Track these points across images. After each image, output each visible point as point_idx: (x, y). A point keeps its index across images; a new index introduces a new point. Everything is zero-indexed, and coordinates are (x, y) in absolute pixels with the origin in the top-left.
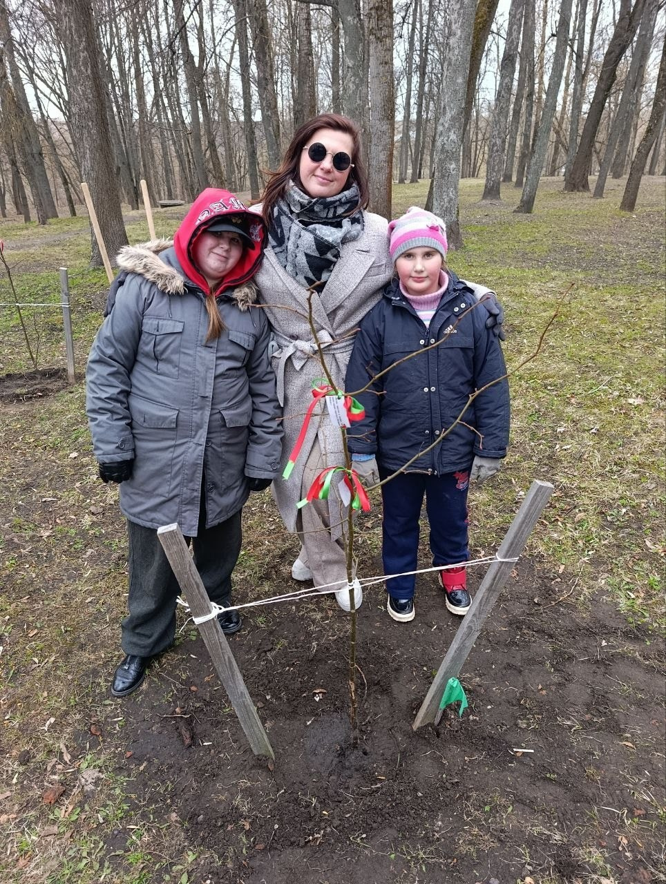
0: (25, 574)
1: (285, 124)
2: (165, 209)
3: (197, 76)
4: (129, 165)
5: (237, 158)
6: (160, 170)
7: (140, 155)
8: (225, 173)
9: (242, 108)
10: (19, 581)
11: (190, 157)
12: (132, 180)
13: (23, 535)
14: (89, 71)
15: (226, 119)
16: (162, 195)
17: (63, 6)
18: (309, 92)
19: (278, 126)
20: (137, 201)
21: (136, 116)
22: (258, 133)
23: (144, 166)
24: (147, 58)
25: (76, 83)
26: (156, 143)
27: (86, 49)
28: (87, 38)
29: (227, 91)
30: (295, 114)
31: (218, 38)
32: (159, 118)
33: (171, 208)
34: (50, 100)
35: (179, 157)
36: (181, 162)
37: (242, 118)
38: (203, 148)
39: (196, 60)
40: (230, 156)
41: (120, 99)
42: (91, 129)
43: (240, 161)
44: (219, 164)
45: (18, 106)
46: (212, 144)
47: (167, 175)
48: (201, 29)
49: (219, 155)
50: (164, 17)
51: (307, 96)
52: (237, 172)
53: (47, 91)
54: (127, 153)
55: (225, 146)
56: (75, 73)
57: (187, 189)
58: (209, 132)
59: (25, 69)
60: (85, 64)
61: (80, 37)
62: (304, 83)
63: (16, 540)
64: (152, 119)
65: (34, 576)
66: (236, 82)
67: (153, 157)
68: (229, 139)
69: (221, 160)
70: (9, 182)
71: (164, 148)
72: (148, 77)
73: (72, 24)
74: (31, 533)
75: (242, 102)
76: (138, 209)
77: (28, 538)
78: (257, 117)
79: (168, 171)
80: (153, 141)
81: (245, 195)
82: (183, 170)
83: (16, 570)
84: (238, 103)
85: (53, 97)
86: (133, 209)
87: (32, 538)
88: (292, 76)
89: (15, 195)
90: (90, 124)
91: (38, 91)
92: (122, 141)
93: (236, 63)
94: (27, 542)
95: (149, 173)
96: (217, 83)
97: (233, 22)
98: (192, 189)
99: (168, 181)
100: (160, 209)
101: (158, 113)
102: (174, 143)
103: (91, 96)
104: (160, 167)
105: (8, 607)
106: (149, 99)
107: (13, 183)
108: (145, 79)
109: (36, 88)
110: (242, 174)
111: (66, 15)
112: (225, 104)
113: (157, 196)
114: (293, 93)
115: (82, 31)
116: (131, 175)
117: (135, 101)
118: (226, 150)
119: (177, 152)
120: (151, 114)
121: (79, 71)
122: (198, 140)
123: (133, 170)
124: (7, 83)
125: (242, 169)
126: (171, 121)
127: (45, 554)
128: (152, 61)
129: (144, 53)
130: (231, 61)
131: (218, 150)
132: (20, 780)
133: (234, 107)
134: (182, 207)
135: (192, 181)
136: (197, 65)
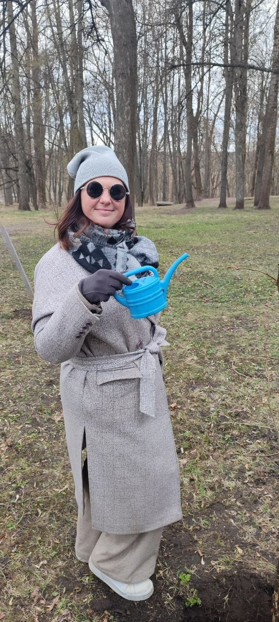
0: (40, 445)
1: (250, 154)
2: (160, 207)
3: (194, 122)
4: (141, 178)
5: (213, 176)
6: (160, 183)
7: (148, 171)
8: (203, 185)
9: (221, 143)
10: (36, 450)
11: (181, 174)
12: (141, 188)
13: (43, 416)
14: (129, 119)
15: (208, 151)
16: (159, 198)
17: (120, 79)
18: (271, 133)
19: (245, 155)
20: (142, 201)
21: (150, 147)
22: (230, 160)
23: (150, 178)
24: (163, 111)
25: (120, 125)
26: (160, 165)
27: (129, 104)
28: (131, 98)
29: (212, 132)
30: (258, 147)
31: (211, 98)
32: (165, 149)
33: (165, 207)
34: (99, 136)
35: (174, 174)
36: (175, 178)
37: (219, 150)
38: (192, 168)
39: (195, 112)
40: (208, 175)
41: (141, 137)
42: (125, 154)
43: (214, 178)
44: (200, 179)
45: (81, 140)
46: (197, 167)
47: (164, 185)
48: (200, 93)
49: (201, 173)
50: (177, 86)
51: (269, 136)
52: (211, 185)
53: (98, 131)
54: (141, 170)
55: (205, 168)
56: (120, 119)
57: (175, 195)
58: (197, 159)
59: (88, 119)
60: (127, 114)
61: (127, 98)
62: (268, 127)
63: (38, 419)
64: (159, 149)
65: (46, 448)
66: (220, 126)
67: (157, 173)
68: (209, 163)
69: (202, 177)
70: (66, 185)
71: (165, 167)
72: (161, 123)
73: (124, 90)
74: (48, 417)
75: (222, 140)
76: (142, 206)
77: (45, 420)
78: (232, 148)
79: (165, 182)
80: (158, 163)
81: (215, 200)
82: (175, 182)
83: (35, 441)
84: (218, 140)
85: (101, 135)
86: (139, 206)
87: (49, 420)
88: (259, 123)
89: (68, 192)
90: (124, 150)
91: (93, 131)
92: (139, 162)
93: (222, 114)
94: (45, 422)
95: (153, 183)
96: (206, 127)
97: (222, 89)
98: (179, 194)
99: (164, 189)
100: (156, 207)
101: (164, 145)
102: (172, 165)
103: (127, 134)
104: (160, 180)
105: (26, 467)
106: (160, 137)
107: (69, 185)
108: (159, 124)
109: (92, 129)
110: (215, 186)
111: (120, 84)
112: (210, 140)
113: (155, 199)
114: (258, 134)
115: (128, 94)
116: (141, 184)
117: (151, 138)
118: (206, 171)
119: (173, 171)
120: (159, 146)
121: (123, 118)
122: (189, 163)
123: (142, 182)
124: (77, 126)
125: (215, 184)
126: (172, 150)
127: (55, 434)
128: (166, 113)
129: (161, 108)
130: (217, 112)
131: (200, 170)
132: (15, 603)
133: (215, 142)
134: (172, 206)
135: (180, 190)
136: (195, 115)
